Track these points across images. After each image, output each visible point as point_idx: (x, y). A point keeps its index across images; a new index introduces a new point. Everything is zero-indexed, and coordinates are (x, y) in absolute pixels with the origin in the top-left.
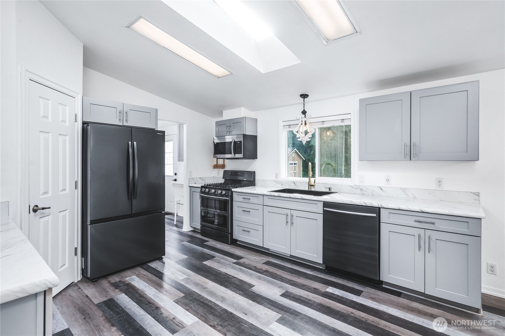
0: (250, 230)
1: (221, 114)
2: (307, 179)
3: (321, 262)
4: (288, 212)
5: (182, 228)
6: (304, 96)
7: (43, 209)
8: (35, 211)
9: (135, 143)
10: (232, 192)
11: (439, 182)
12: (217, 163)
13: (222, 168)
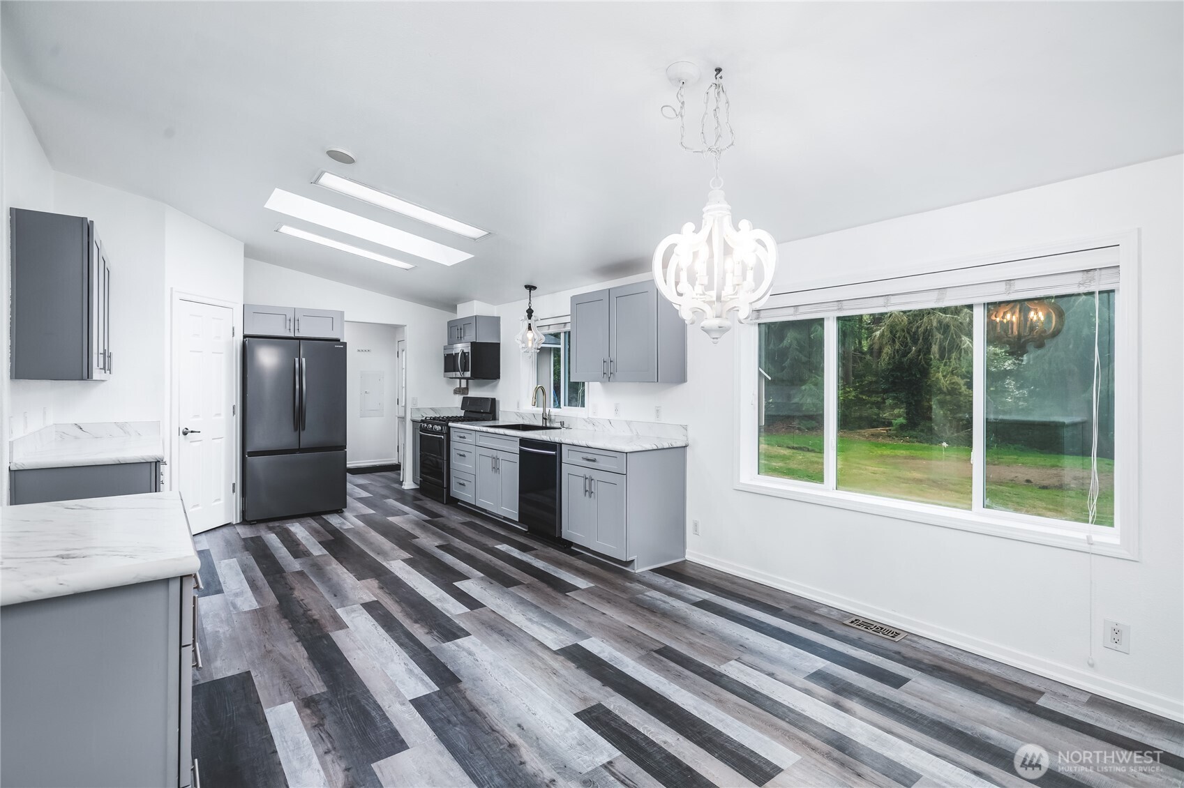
0: (465, 483)
1: (453, 308)
2: (540, 410)
3: (517, 519)
4: (494, 453)
5: (401, 483)
6: (531, 288)
7: (192, 432)
8: (185, 434)
9: (304, 360)
10: (449, 428)
11: (657, 411)
12: (460, 385)
13: (463, 394)
